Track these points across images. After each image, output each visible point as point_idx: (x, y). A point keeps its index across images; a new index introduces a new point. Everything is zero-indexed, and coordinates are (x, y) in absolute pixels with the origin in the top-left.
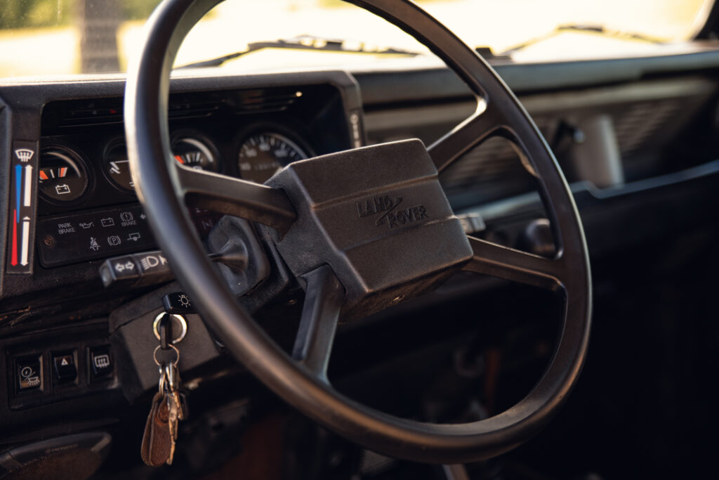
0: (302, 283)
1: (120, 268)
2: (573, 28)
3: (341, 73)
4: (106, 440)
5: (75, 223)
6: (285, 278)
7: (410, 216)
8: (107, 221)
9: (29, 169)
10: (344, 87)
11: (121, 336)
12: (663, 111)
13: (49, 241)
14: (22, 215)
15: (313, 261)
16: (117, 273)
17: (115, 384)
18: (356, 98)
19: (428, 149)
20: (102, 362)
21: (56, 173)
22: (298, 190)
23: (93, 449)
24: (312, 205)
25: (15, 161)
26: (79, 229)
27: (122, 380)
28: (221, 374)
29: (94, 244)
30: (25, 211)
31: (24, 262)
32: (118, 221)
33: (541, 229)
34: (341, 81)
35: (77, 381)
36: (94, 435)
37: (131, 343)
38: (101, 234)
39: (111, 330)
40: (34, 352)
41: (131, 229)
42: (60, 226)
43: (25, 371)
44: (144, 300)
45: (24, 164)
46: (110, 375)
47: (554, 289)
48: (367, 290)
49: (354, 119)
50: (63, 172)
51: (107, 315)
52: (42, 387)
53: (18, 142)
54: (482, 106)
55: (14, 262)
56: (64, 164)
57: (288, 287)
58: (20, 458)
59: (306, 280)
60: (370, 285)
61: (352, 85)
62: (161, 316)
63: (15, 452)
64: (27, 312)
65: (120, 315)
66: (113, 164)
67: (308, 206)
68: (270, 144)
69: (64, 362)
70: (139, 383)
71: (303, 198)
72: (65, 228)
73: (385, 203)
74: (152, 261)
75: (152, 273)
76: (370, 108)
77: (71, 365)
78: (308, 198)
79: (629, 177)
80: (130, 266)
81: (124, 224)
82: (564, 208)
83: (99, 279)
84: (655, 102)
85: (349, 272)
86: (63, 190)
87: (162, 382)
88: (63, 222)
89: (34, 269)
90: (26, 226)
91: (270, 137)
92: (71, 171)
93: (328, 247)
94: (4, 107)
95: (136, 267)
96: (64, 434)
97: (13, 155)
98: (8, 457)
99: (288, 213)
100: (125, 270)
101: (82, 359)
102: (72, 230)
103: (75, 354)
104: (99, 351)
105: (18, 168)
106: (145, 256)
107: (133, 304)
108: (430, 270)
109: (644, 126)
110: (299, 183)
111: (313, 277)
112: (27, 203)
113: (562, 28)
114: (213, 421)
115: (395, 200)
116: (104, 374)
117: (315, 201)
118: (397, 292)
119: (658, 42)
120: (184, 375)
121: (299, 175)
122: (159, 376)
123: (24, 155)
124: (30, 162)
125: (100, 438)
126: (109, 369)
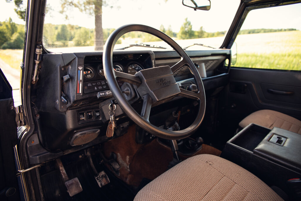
0: (143, 98)
1: (101, 94)
2: (197, 44)
3: (151, 51)
4: (99, 131)
5: (91, 84)
6: (139, 97)
7: (167, 83)
8: (99, 83)
9: (81, 71)
10: (151, 54)
11: (102, 109)
12: (215, 62)
13: (86, 88)
14: (80, 82)
15: (145, 93)
16: (101, 95)
17: (101, 119)
18: (154, 57)
19: (171, 68)
20: (98, 114)
21: (88, 72)
22: (142, 77)
23: (96, 133)
24: (145, 80)
25: (78, 69)
26: (92, 85)
27: (102, 118)
28: (123, 117)
29: (96, 88)
30: (80, 81)
31: (80, 92)
32: (101, 83)
33: (193, 86)
34: (151, 53)
35: (92, 118)
36: (96, 130)
37: (104, 110)
38: (97, 86)
39: (100, 107)
40: (83, 112)
41: (104, 85)
42: (88, 84)
43: (81, 116)
44: (107, 101)
45: (80, 70)
46: (99, 117)
47: (198, 100)
48: (158, 100)
49: (153, 61)
50: (89, 72)
51: (99, 104)
52: (85, 120)
53: (79, 65)
54: (182, 59)
55: (78, 92)
56: (89, 70)
57: (139, 99)
58: (81, 134)
59: (143, 97)
60: (158, 99)
61: (153, 54)
62: (111, 104)
63: (80, 133)
64: (81, 103)
65: (101, 104)
66: (100, 70)
67: (144, 80)
68: (134, 66)
69: (90, 114)
70: (106, 119)
71: (143, 79)
72: (89, 85)
73: (161, 80)
74: (109, 93)
75: (108, 95)
76: (157, 59)
77: (91, 115)
79: (208, 76)
80: (103, 94)
81: (102, 84)
82: (200, 82)
83: (97, 96)
84: (213, 60)
85: (154, 96)
86: (89, 76)
87: (111, 119)
88: (89, 83)
89: (83, 94)
90: (81, 84)
91: (135, 65)
92: (91, 72)
93: (148, 90)
94: (76, 57)
95: (105, 94)
96: (90, 129)
97: (78, 68)
98: (78, 134)
99: (140, 82)
100: (102, 95)
101: (94, 113)
102: (91, 85)
103: (92, 112)
104: (97, 112)
105: (79, 71)
106: (107, 91)
107: (104, 102)
108: (172, 95)
109: (211, 65)
110: (142, 75)
111: (145, 97)
112: (81, 79)
113: (195, 44)
114: (122, 127)
115: (164, 79)
116: (98, 117)
118: (164, 100)
119: (213, 48)
120: (115, 117)
121: (142, 73)
122: (110, 118)
123: (80, 68)
124: (82, 70)
125: (98, 130)
126: (99, 116)
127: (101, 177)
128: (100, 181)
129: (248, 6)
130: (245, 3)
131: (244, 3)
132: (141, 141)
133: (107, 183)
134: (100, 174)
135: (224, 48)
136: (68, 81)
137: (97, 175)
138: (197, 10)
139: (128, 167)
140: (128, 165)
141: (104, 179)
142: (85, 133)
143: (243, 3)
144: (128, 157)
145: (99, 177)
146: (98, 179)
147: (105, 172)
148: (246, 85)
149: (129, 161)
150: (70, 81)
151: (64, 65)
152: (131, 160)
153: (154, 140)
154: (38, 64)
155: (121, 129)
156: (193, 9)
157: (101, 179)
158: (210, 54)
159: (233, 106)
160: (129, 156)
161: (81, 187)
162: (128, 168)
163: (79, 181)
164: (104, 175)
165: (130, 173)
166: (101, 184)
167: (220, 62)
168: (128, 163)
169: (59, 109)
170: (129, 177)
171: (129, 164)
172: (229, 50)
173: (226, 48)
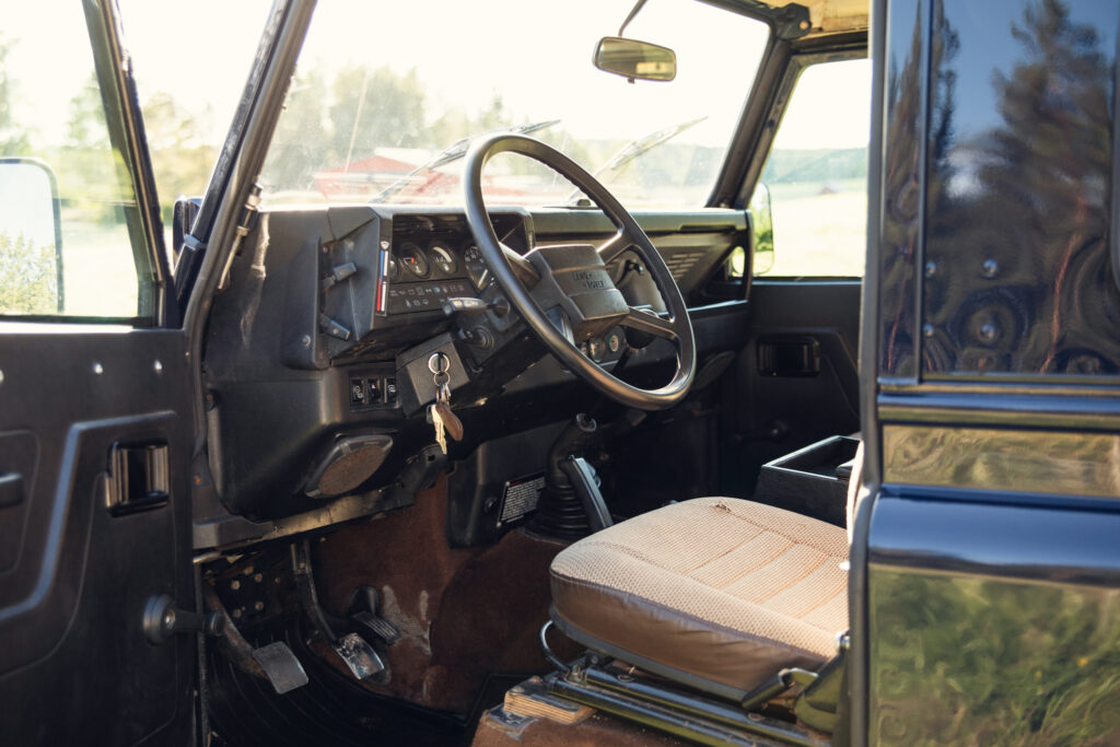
4: (391, 444)
5: (397, 291)
7: (596, 285)
8: (411, 292)
10: (525, 217)
11: (406, 370)
13: (390, 299)
14: (383, 281)
16: (455, 307)
17: (397, 406)
18: (531, 224)
19: (599, 250)
20: (392, 389)
22: (543, 264)
23: (385, 447)
24: (551, 272)
25: (381, 249)
26: (400, 295)
27: (403, 401)
29: (408, 304)
30: (385, 278)
31: (383, 309)
32: (416, 292)
34: (523, 213)
35: (379, 400)
36: (386, 437)
38: (410, 299)
39: (398, 368)
40: (359, 378)
41: (423, 297)
42: (391, 292)
43: (356, 389)
44: (421, 346)
45: (385, 251)
46: (396, 399)
47: (672, 337)
49: (530, 238)
51: (394, 360)
52: (364, 400)
53: (383, 237)
55: (379, 309)
58: (352, 446)
60: (585, 317)
61: (529, 217)
63: (349, 442)
64: (373, 344)
65: (406, 357)
67: (548, 271)
69: (373, 387)
70: (417, 401)
71: (545, 267)
72: (394, 294)
73: (584, 275)
77: (376, 389)
78: (548, 266)
81: (419, 294)
84: (688, 250)
85: (573, 309)
88: (393, 290)
89: (387, 314)
90: (384, 287)
94: (375, 217)
96: (373, 434)
97: (380, 245)
98: (346, 444)
99: (537, 276)
101: (382, 386)
103: (379, 382)
104: (391, 382)
105: (382, 253)
107: (414, 350)
109: (681, 269)
110: (542, 259)
112: (385, 274)
115: (588, 274)
116: (392, 397)
117: (553, 269)
121: (541, 254)
123: (385, 245)
124: (387, 250)
125: (387, 442)
126: (394, 395)
127: (351, 648)
128: (353, 660)
129: (797, 52)
130: (788, 42)
131: (784, 40)
132: (469, 535)
133: (375, 670)
134: (347, 641)
135: (723, 205)
136: (346, 280)
137: (339, 645)
138: (636, 81)
139: (426, 636)
140: (425, 630)
141: (364, 656)
142: (362, 444)
143: (779, 43)
144: (424, 595)
145: (348, 648)
146: (347, 656)
147: (360, 634)
148: (817, 343)
149: (428, 614)
150: (351, 283)
151: (331, 239)
152: (437, 609)
153: (512, 532)
154: (243, 239)
155: (428, 463)
156: (625, 79)
157: (354, 655)
158: (679, 228)
159: (775, 431)
160: (428, 592)
161: (302, 669)
162: (424, 641)
163: (291, 653)
164: (362, 646)
165: (434, 661)
166: (360, 670)
167: (713, 259)
168: (424, 618)
169: (314, 360)
170: (428, 678)
171: (430, 623)
172: (742, 212)
173: (731, 206)
